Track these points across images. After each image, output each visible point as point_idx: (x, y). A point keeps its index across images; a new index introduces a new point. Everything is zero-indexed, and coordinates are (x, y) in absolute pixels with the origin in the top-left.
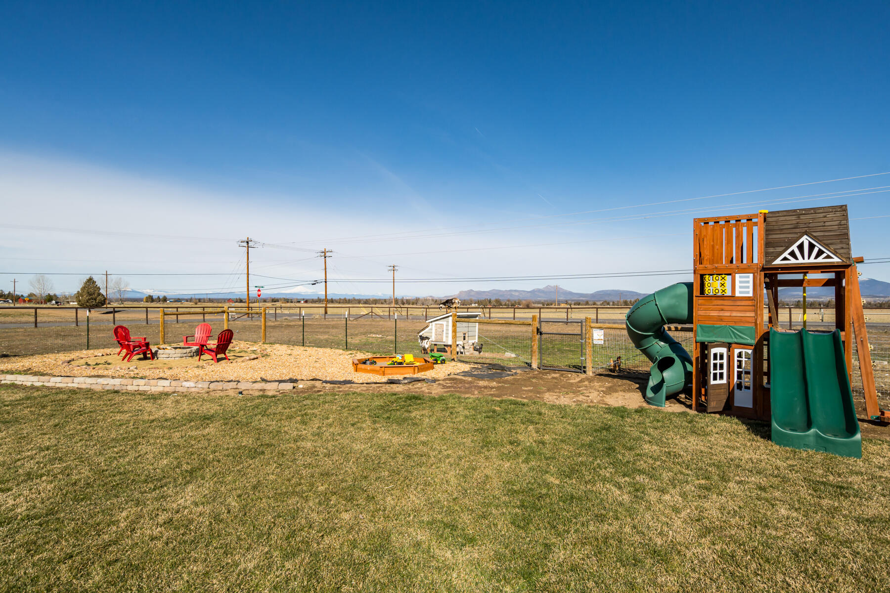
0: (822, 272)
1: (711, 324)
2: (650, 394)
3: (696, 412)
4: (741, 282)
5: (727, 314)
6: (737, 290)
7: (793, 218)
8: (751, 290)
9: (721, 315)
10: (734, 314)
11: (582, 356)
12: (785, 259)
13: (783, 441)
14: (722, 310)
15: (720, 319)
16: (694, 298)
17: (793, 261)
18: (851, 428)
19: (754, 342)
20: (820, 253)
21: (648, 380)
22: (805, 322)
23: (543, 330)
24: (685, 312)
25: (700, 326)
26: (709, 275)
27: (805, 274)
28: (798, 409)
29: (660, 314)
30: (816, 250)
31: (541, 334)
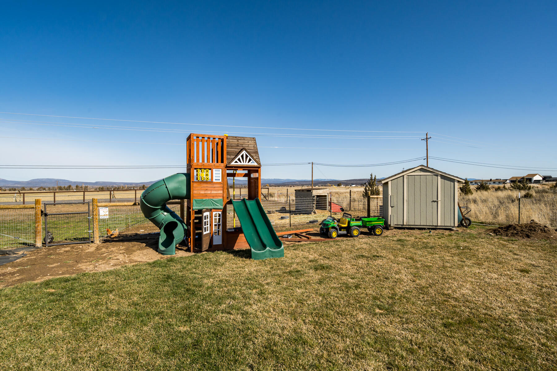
0: (243, 170)
1: (201, 198)
2: (162, 248)
3: (193, 254)
4: (216, 174)
5: (209, 192)
6: (214, 178)
7: (236, 141)
8: (220, 178)
9: (206, 193)
10: (213, 192)
11: (89, 229)
12: (236, 162)
13: (257, 257)
14: (207, 190)
15: (206, 195)
16: (191, 183)
17: (239, 163)
18: (278, 244)
19: (222, 207)
20: (250, 160)
21: (159, 238)
22: (234, 195)
23: (48, 212)
24: (184, 191)
25: (195, 200)
26: (199, 169)
27: (236, 170)
28: (256, 240)
29: (169, 194)
30: (248, 159)
31: (46, 215)
